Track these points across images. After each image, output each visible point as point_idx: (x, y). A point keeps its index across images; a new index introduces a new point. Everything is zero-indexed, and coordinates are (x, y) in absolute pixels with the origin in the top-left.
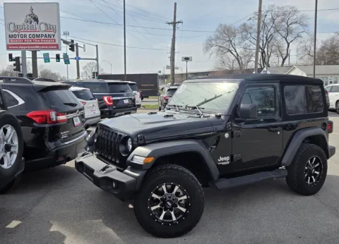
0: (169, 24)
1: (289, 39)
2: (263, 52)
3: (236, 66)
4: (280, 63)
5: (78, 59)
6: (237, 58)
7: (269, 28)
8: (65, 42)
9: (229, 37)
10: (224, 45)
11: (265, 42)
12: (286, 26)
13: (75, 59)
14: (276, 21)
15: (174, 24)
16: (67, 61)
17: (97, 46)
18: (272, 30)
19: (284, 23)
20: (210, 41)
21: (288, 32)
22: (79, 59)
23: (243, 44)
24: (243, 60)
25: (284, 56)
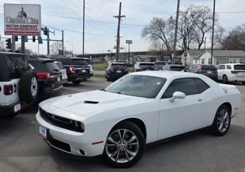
0: (116, 17)
1: (204, 29)
2: (185, 39)
3: (165, 48)
4: (198, 47)
5: (48, 40)
6: (166, 42)
7: (189, 21)
8: (42, 29)
9: (160, 27)
10: (156, 33)
11: (186, 31)
12: (202, 20)
13: (47, 40)
14: (194, 17)
15: (119, 17)
16: (40, 42)
17: (63, 31)
18: (191, 23)
19: (200, 18)
20: (146, 29)
21: (204, 25)
22: (50, 40)
23: (170, 33)
24: (170, 44)
25: (200, 42)
